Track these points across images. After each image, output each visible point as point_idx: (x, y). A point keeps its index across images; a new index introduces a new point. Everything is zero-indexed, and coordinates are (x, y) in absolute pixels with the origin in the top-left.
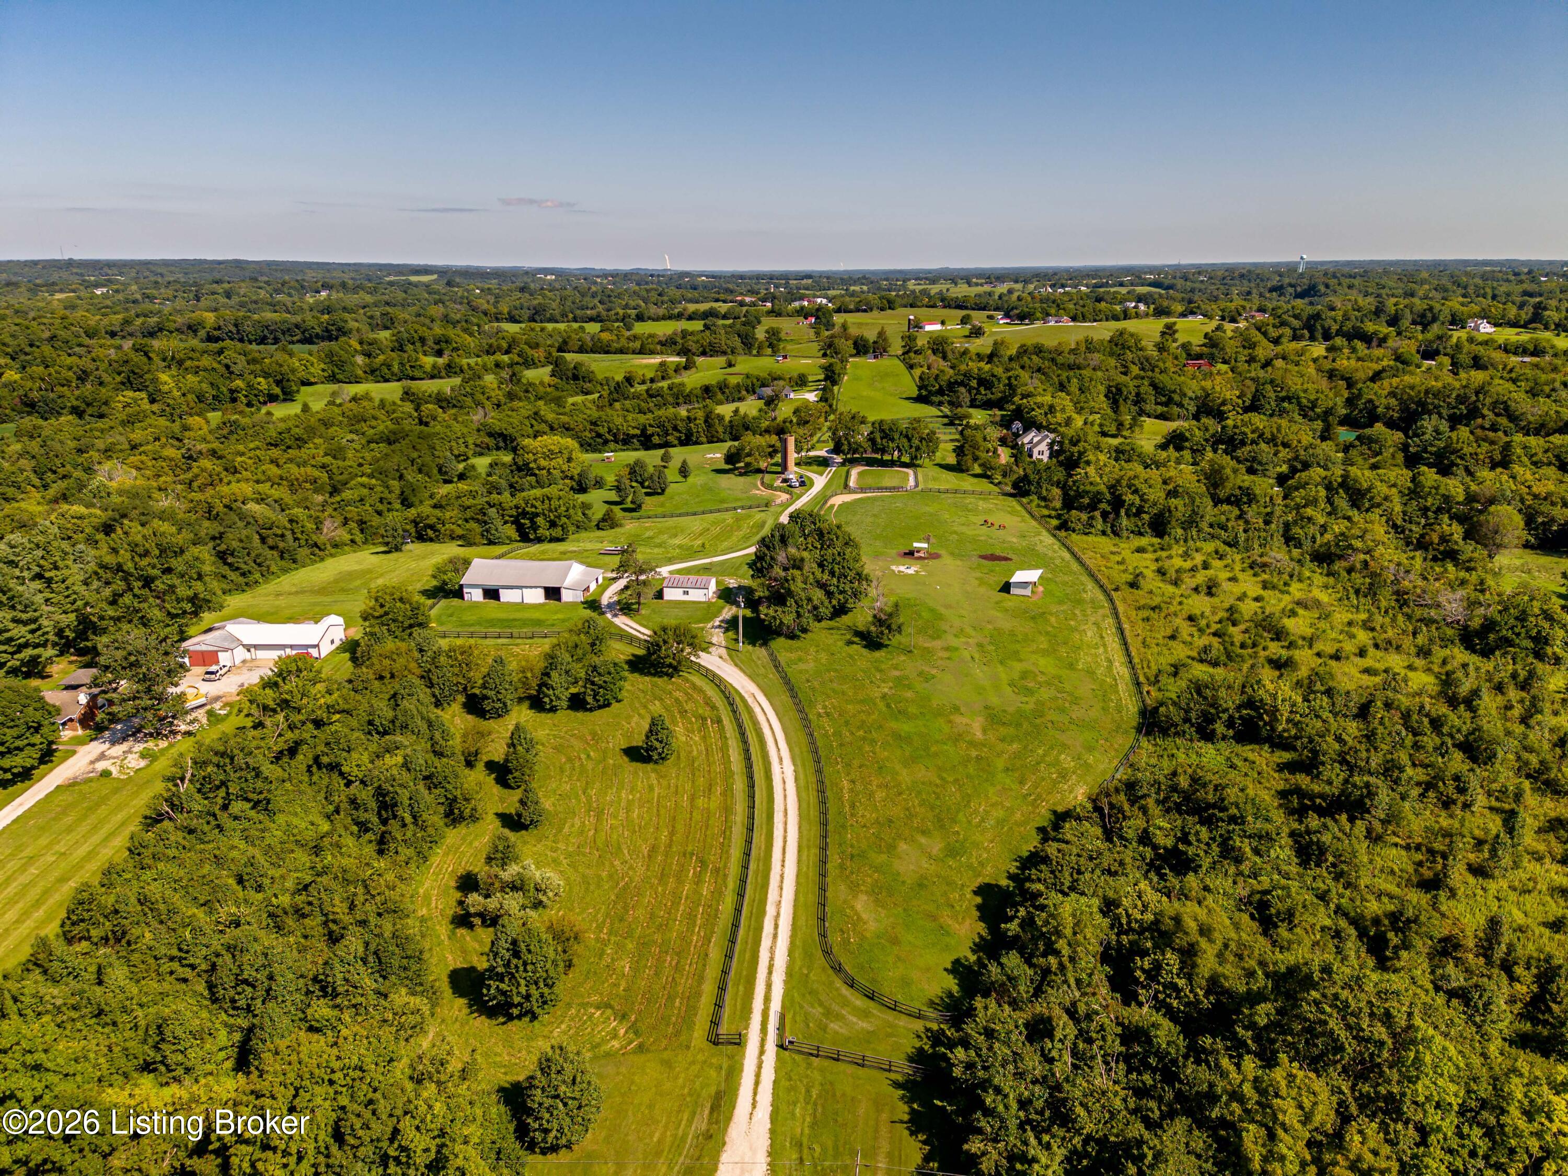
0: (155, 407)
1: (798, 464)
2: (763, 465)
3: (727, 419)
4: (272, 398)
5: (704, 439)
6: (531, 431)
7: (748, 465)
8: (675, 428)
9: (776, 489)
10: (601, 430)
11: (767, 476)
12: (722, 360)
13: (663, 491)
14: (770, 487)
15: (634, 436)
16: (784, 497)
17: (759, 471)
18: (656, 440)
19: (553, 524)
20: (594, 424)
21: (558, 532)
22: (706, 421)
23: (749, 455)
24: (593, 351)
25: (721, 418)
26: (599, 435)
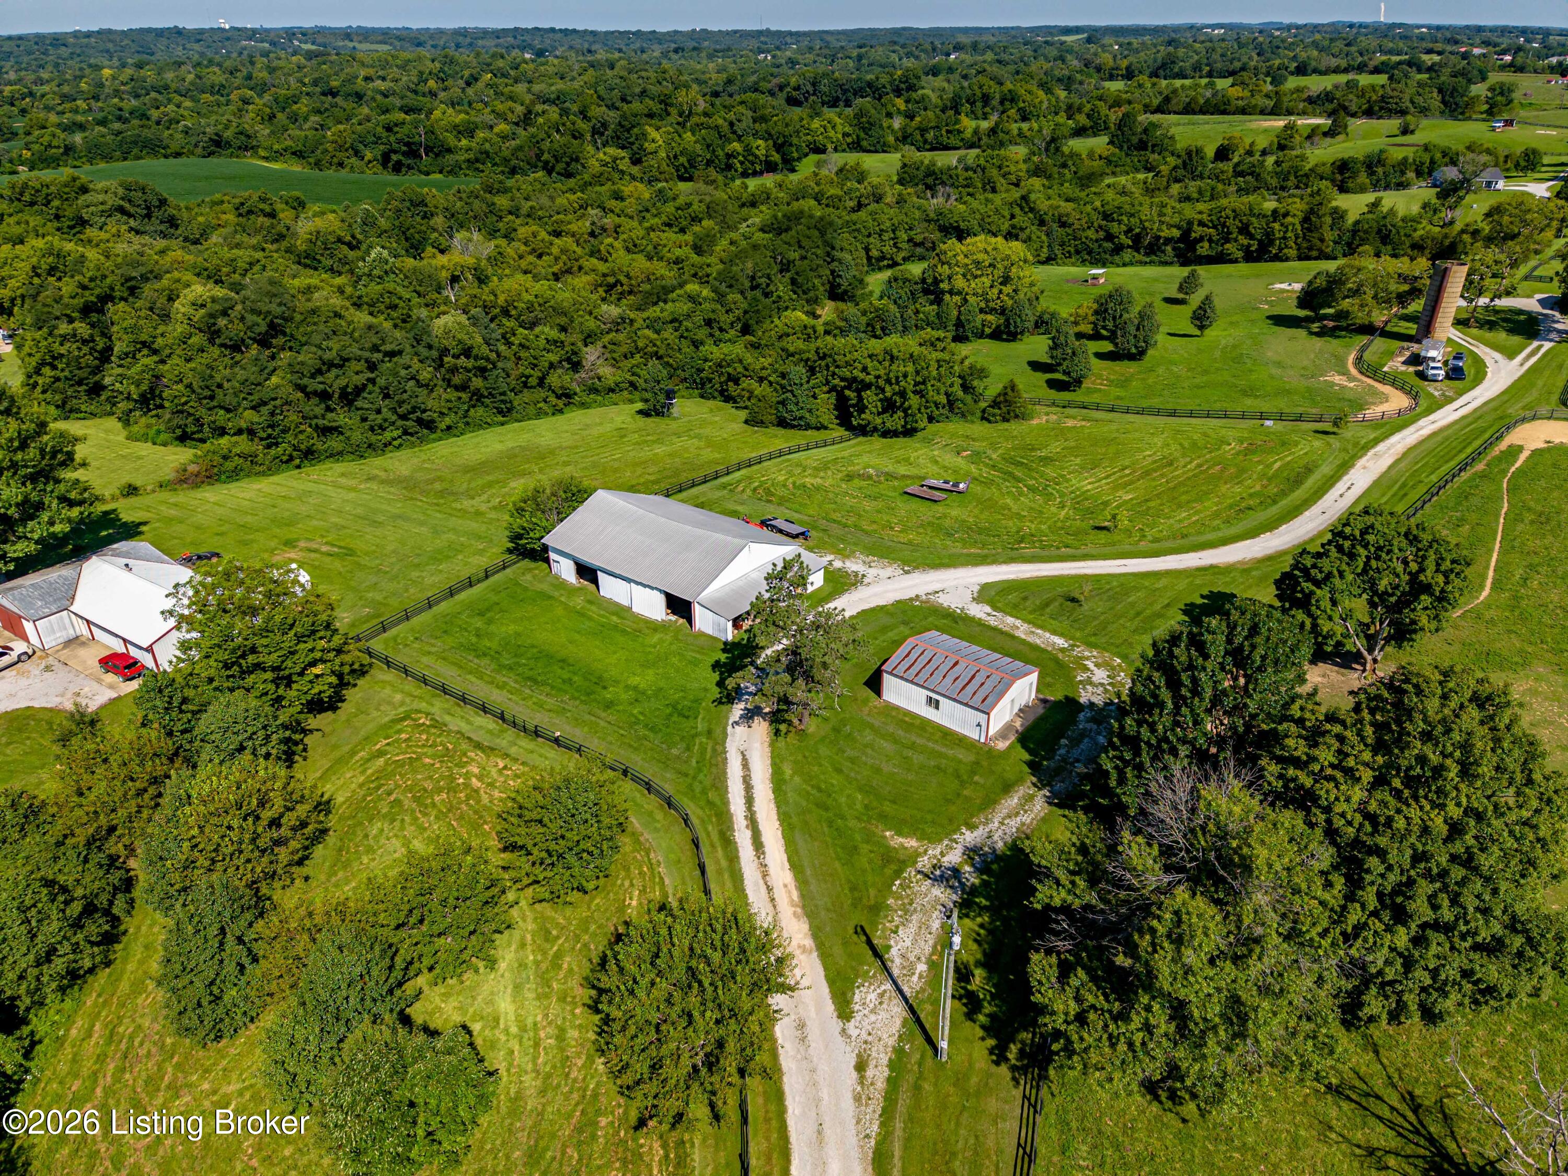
0: (635, 170)
1: (1461, 323)
2: (1379, 317)
3: (1351, 219)
4: (771, 167)
5: (1293, 253)
6: (1006, 226)
7: (1342, 315)
8: (1244, 230)
9: (1384, 379)
10: (1115, 228)
11: (1379, 344)
12: (1394, 124)
13: (1141, 353)
14: (1372, 371)
15: (1168, 241)
16: (1398, 401)
17: (1368, 329)
18: (1204, 249)
19: (889, 406)
20: (1107, 216)
21: (895, 421)
22: (1306, 219)
23: (1356, 292)
24: (1202, 112)
25: (1338, 215)
26: (1110, 237)
